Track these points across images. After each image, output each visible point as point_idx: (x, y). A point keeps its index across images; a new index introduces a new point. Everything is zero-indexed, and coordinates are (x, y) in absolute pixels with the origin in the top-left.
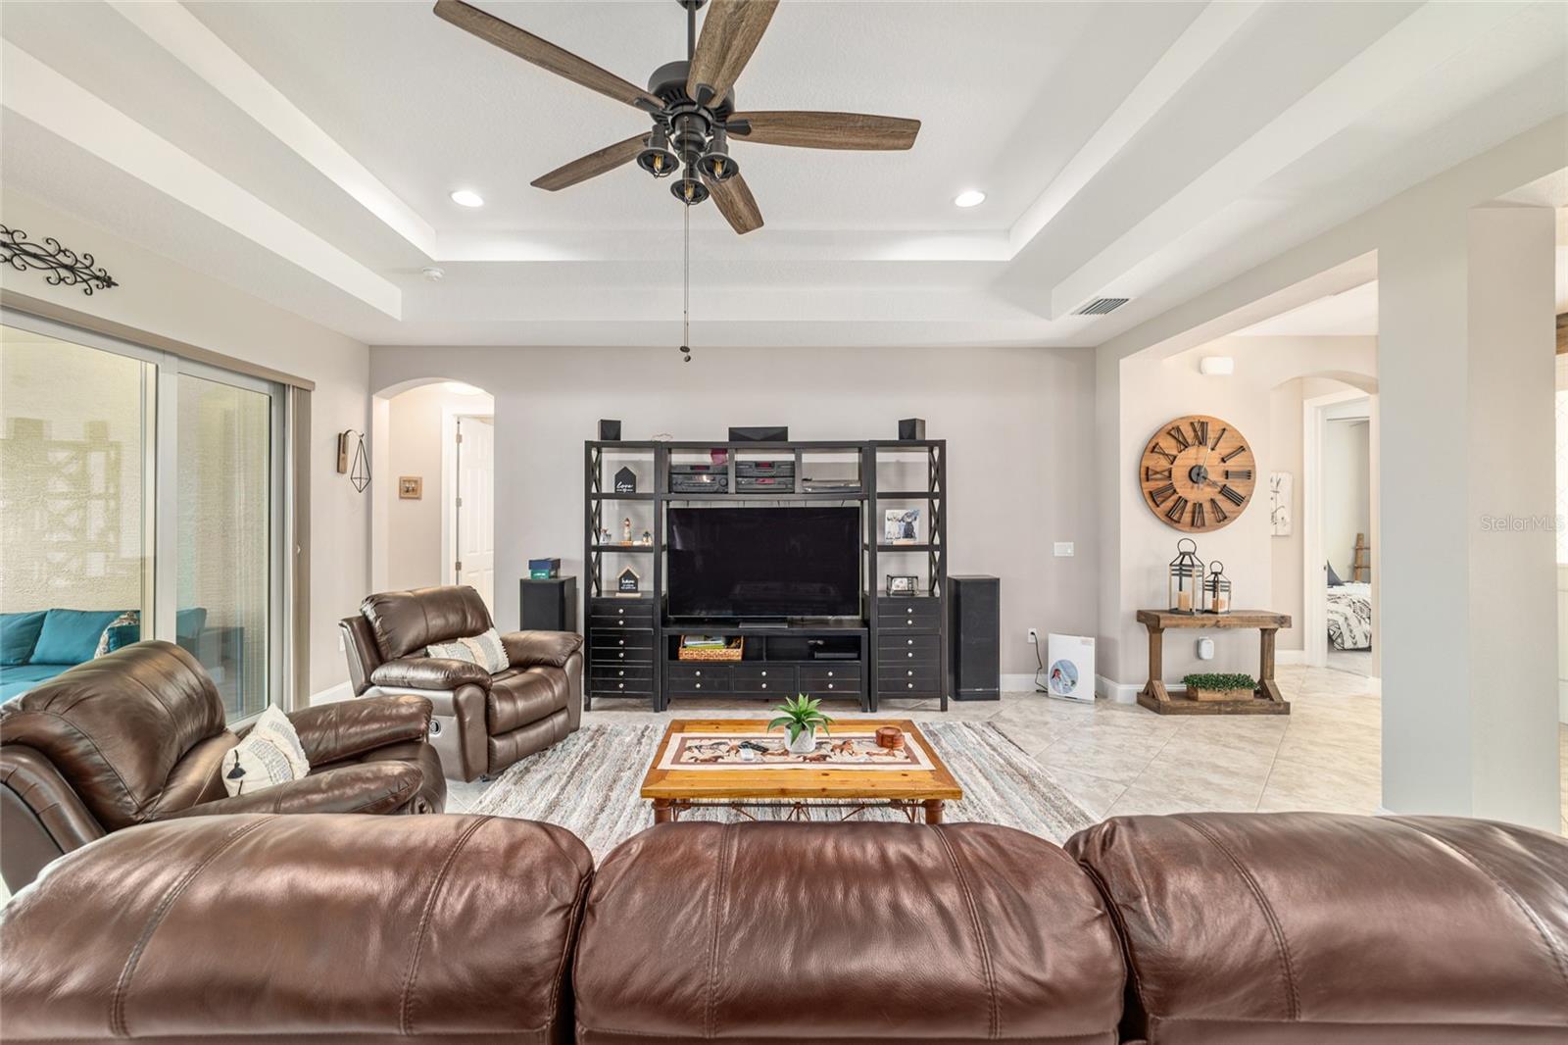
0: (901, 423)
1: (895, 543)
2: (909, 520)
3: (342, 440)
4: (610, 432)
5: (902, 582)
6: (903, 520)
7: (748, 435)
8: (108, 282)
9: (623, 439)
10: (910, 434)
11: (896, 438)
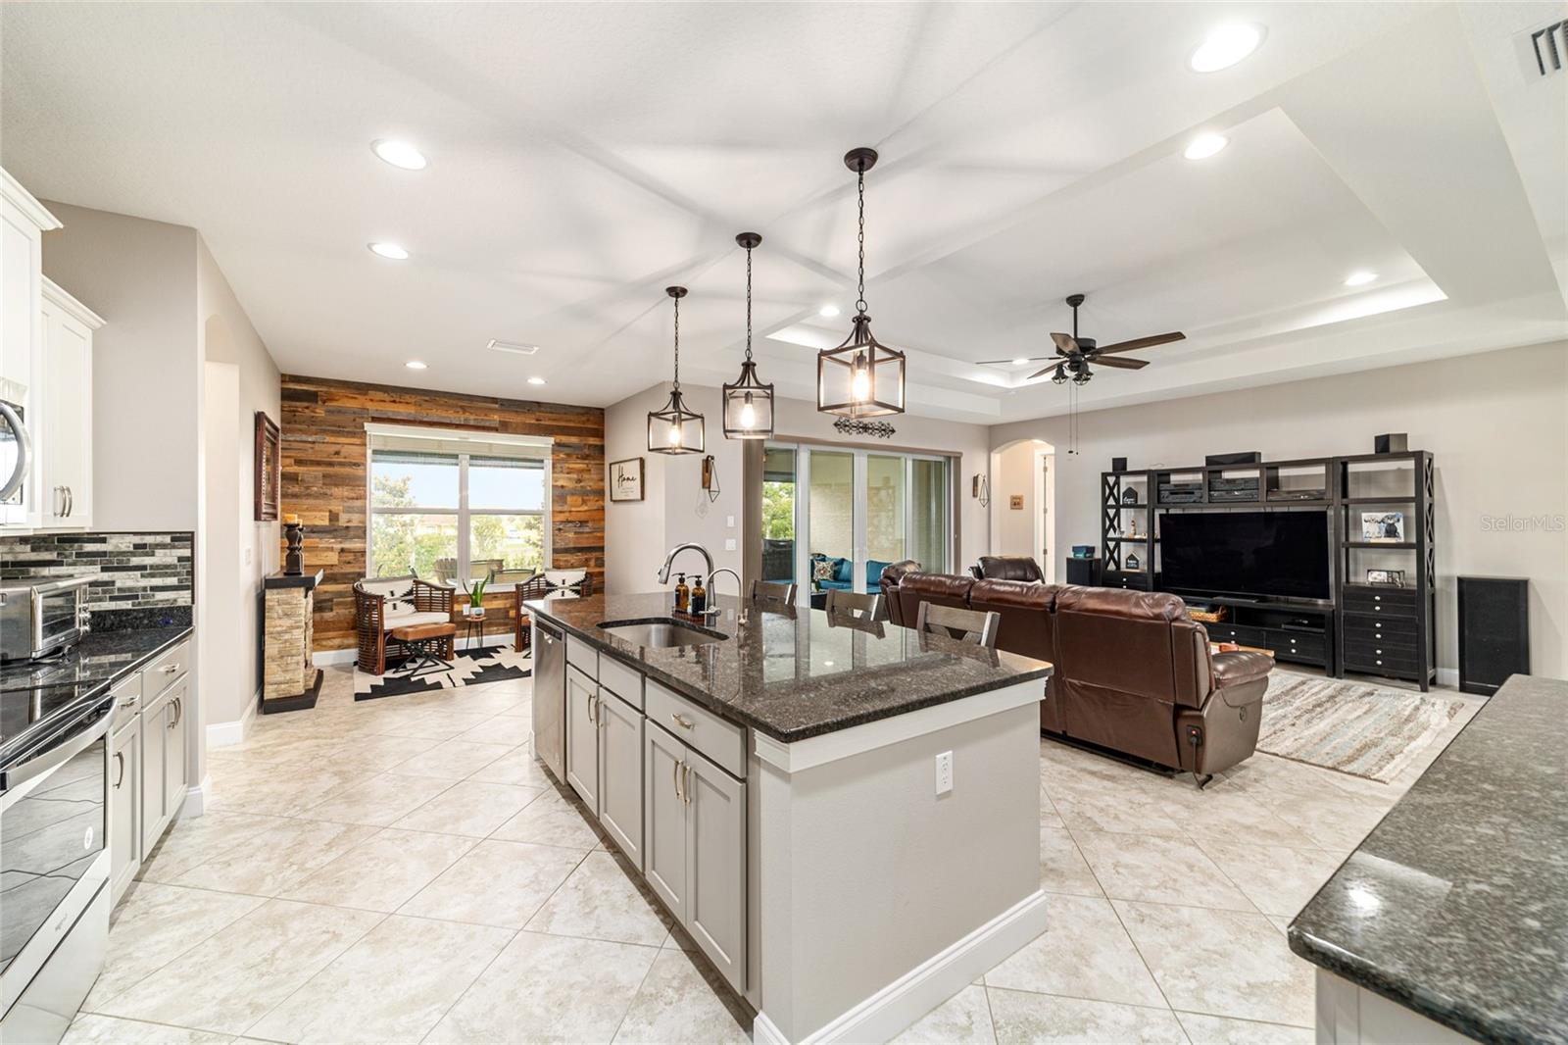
0: (1377, 438)
1: (1373, 541)
2: (1391, 522)
3: (975, 479)
4: (1120, 466)
5: (1379, 575)
6: (1383, 521)
7: (1221, 460)
8: (893, 431)
9: (1128, 469)
10: (1384, 447)
11: (1372, 452)
